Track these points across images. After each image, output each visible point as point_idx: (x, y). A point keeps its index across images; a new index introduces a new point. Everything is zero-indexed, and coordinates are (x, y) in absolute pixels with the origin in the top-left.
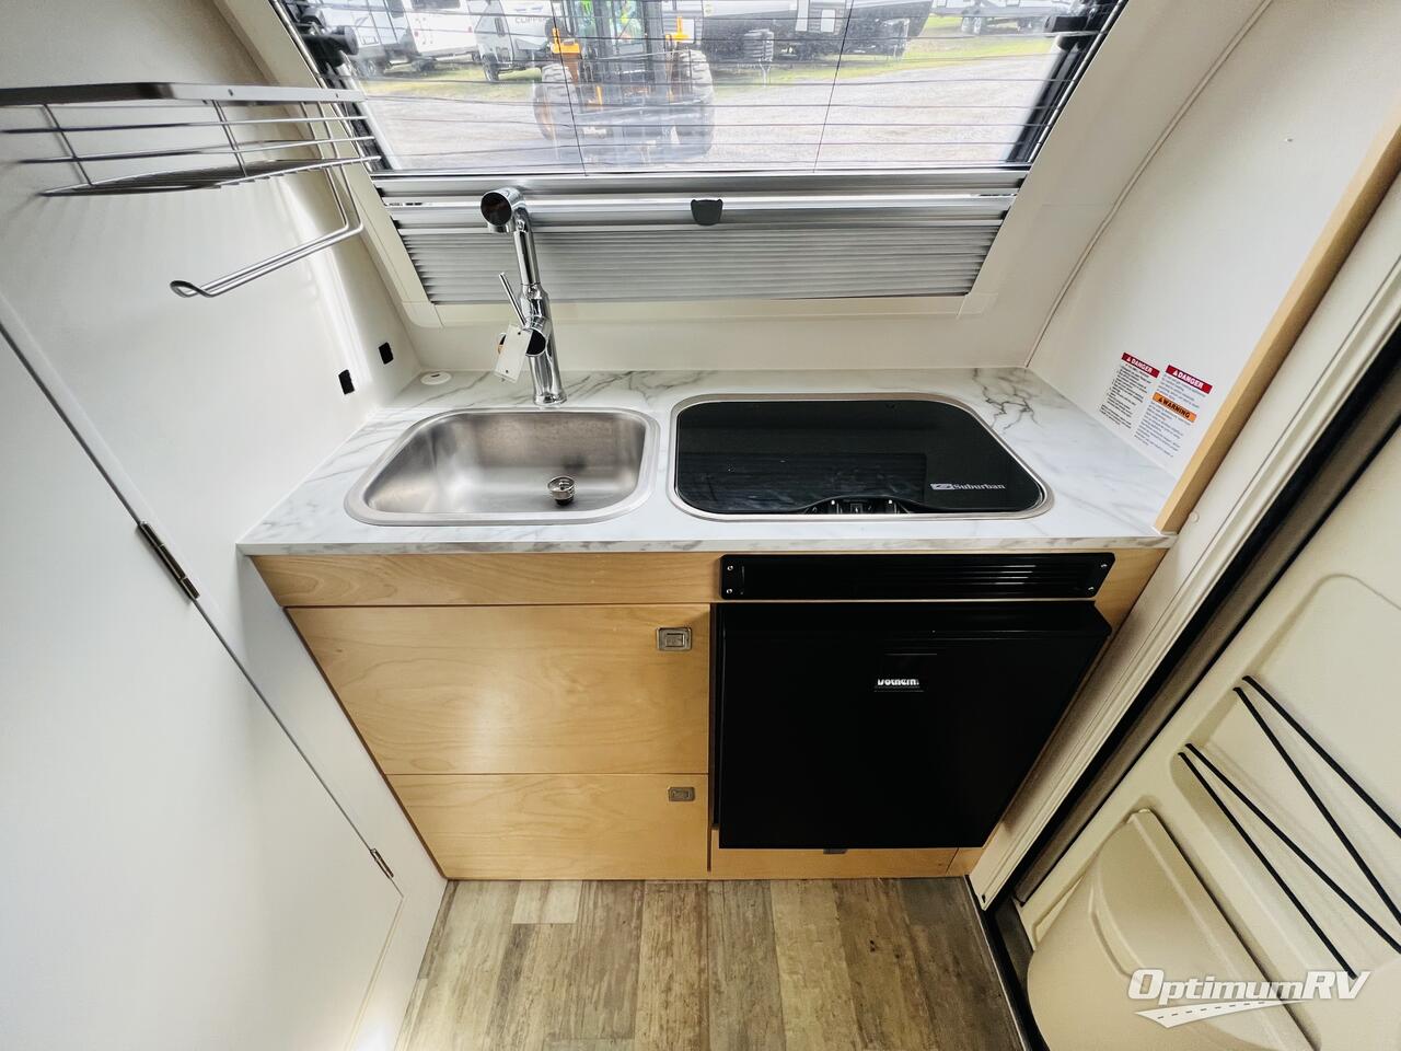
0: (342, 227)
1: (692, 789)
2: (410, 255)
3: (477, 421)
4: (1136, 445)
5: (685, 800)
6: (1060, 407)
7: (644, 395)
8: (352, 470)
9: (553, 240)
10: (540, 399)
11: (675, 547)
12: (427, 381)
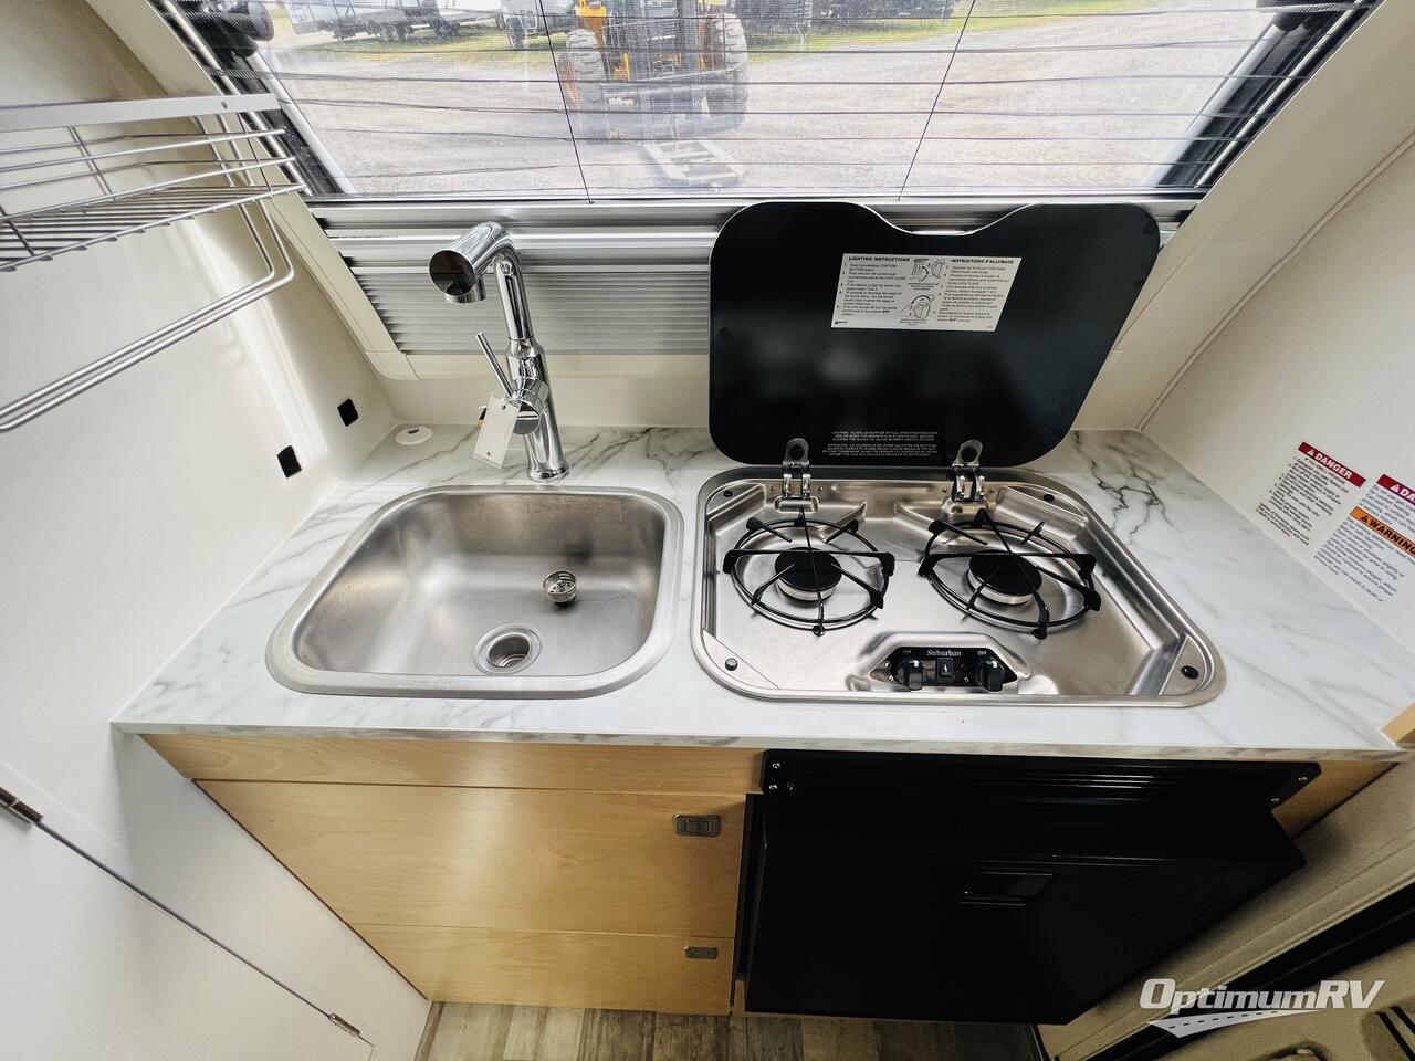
0: (268, 275)
1: (715, 949)
2: (370, 298)
3: (457, 503)
4: (1319, 571)
5: (707, 958)
6: (1197, 498)
7: (665, 465)
8: (287, 588)
9: (551, 283)
10: (535, 474)
11: (701, 742)
12: (405, 440)
